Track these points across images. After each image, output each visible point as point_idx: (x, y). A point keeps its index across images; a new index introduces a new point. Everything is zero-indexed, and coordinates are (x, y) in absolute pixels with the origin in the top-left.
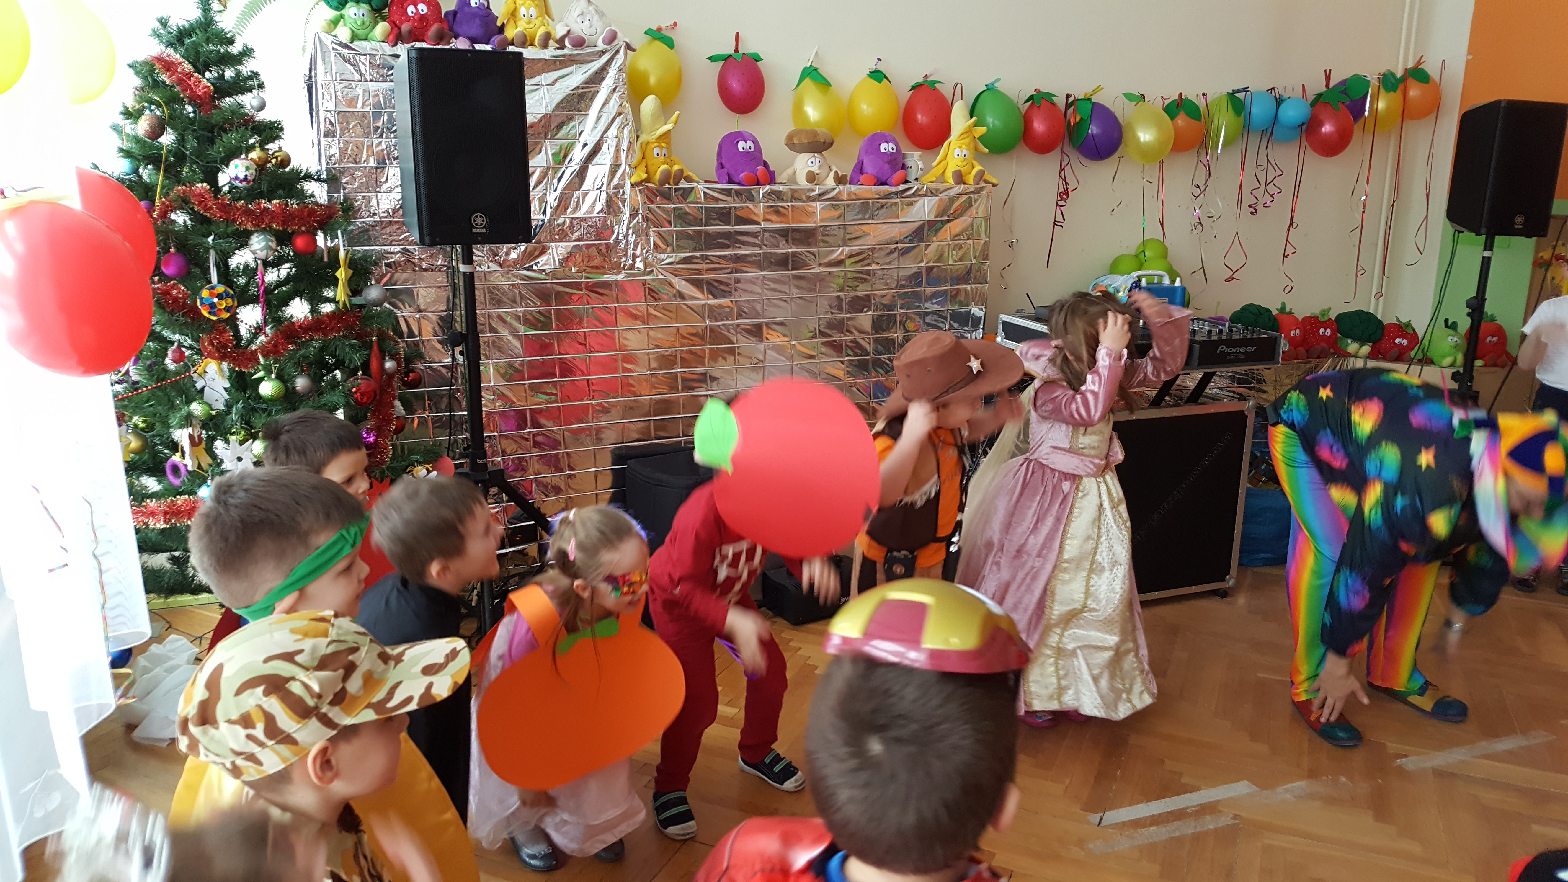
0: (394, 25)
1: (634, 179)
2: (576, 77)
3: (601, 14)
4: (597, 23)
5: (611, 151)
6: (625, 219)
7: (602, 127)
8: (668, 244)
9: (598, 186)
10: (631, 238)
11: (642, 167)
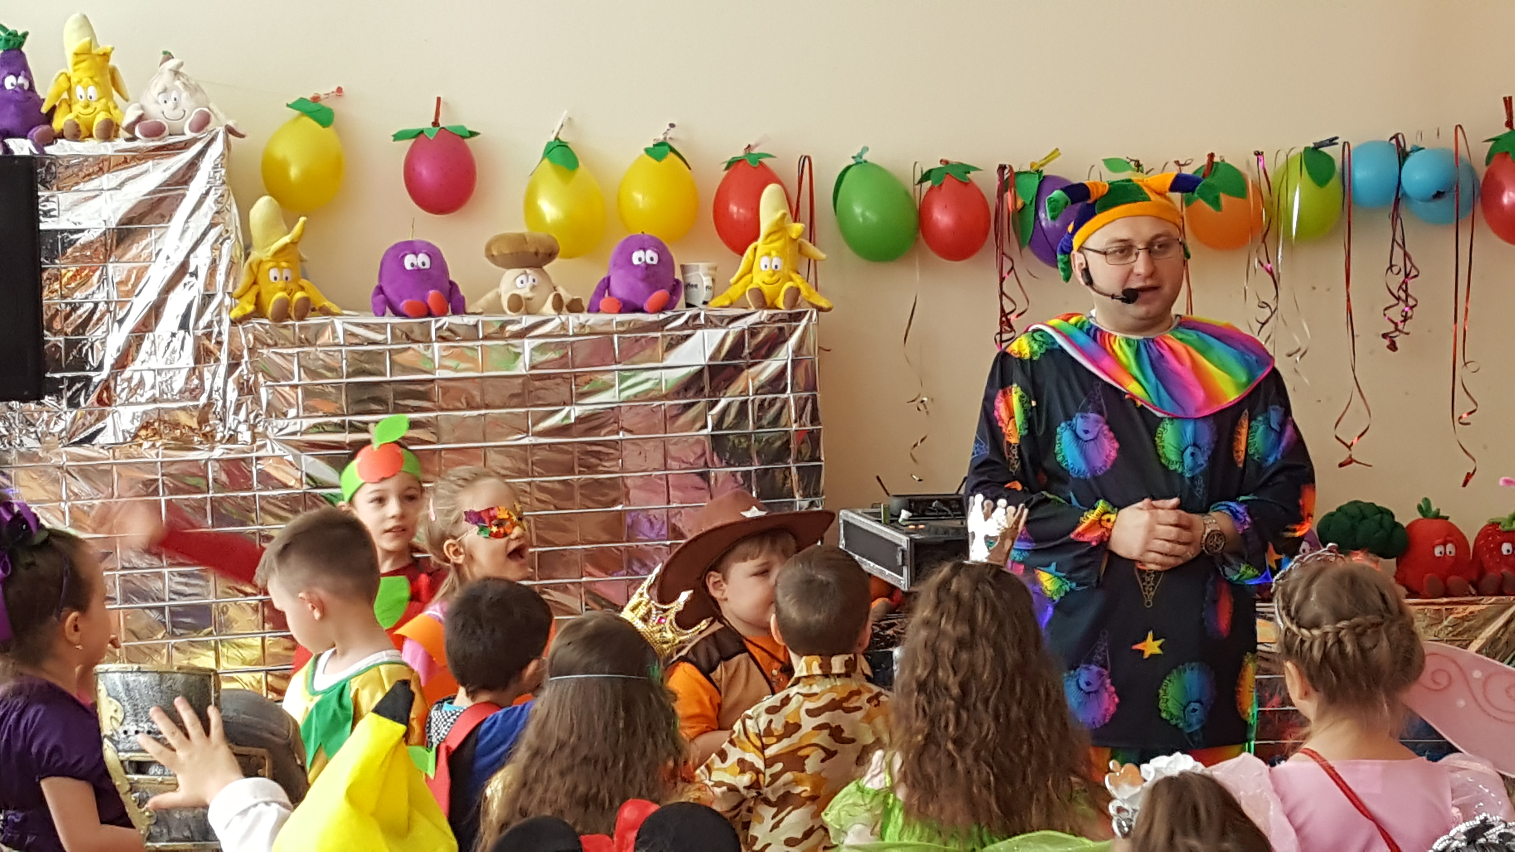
1: (236, 313)
2: (154, 175)
3: (194, 89)
4: (186, 102)
5: (203, 273)
6: (222, 370)
7: (188, 243)
8: (290, 405)
9: (184, 325)
10: (232, 395)
11: (251, 296)
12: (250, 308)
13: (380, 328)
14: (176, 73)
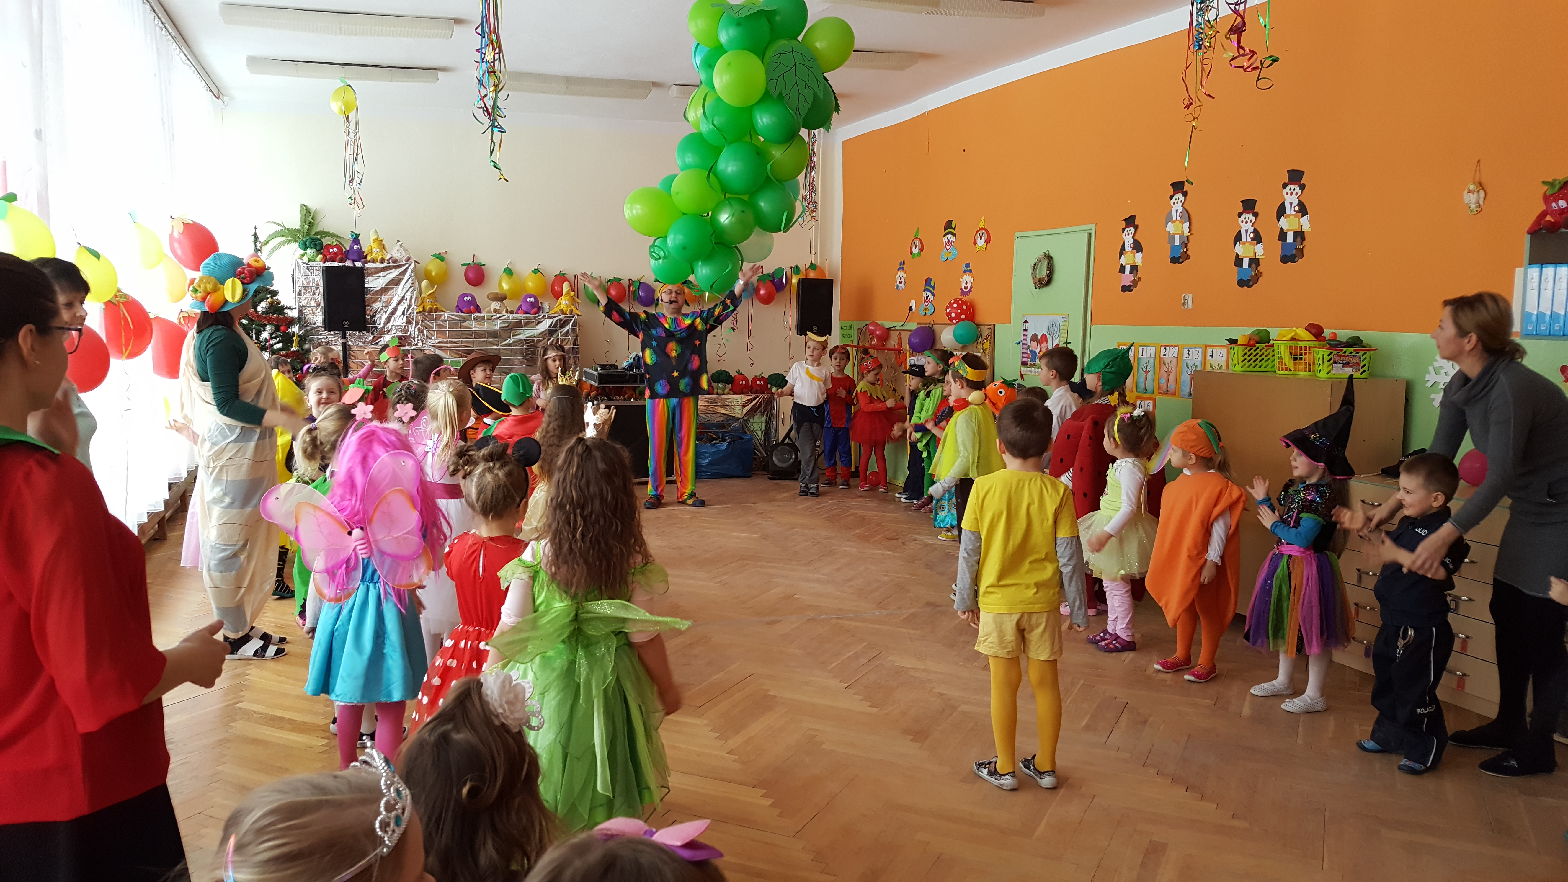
0: (325, 256)
1: (417, 311)
2: (395, 273)
3: (406, 250)
4: (404, 253)
5: (408, 300)
6: (414, 326)
7: (404, 291)
8: (432, 335)
9: (403, 314)
10: (417, 333)
11: (422, 306)
12: (421, 309)
13: (458, 316)
14: (401, 246)
